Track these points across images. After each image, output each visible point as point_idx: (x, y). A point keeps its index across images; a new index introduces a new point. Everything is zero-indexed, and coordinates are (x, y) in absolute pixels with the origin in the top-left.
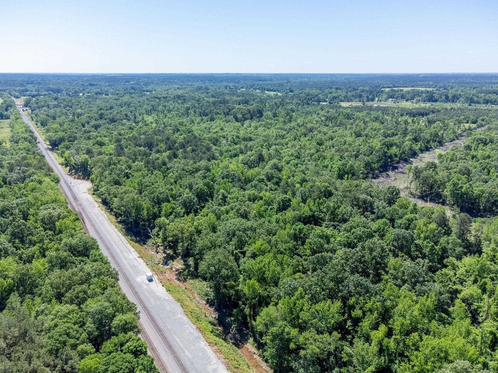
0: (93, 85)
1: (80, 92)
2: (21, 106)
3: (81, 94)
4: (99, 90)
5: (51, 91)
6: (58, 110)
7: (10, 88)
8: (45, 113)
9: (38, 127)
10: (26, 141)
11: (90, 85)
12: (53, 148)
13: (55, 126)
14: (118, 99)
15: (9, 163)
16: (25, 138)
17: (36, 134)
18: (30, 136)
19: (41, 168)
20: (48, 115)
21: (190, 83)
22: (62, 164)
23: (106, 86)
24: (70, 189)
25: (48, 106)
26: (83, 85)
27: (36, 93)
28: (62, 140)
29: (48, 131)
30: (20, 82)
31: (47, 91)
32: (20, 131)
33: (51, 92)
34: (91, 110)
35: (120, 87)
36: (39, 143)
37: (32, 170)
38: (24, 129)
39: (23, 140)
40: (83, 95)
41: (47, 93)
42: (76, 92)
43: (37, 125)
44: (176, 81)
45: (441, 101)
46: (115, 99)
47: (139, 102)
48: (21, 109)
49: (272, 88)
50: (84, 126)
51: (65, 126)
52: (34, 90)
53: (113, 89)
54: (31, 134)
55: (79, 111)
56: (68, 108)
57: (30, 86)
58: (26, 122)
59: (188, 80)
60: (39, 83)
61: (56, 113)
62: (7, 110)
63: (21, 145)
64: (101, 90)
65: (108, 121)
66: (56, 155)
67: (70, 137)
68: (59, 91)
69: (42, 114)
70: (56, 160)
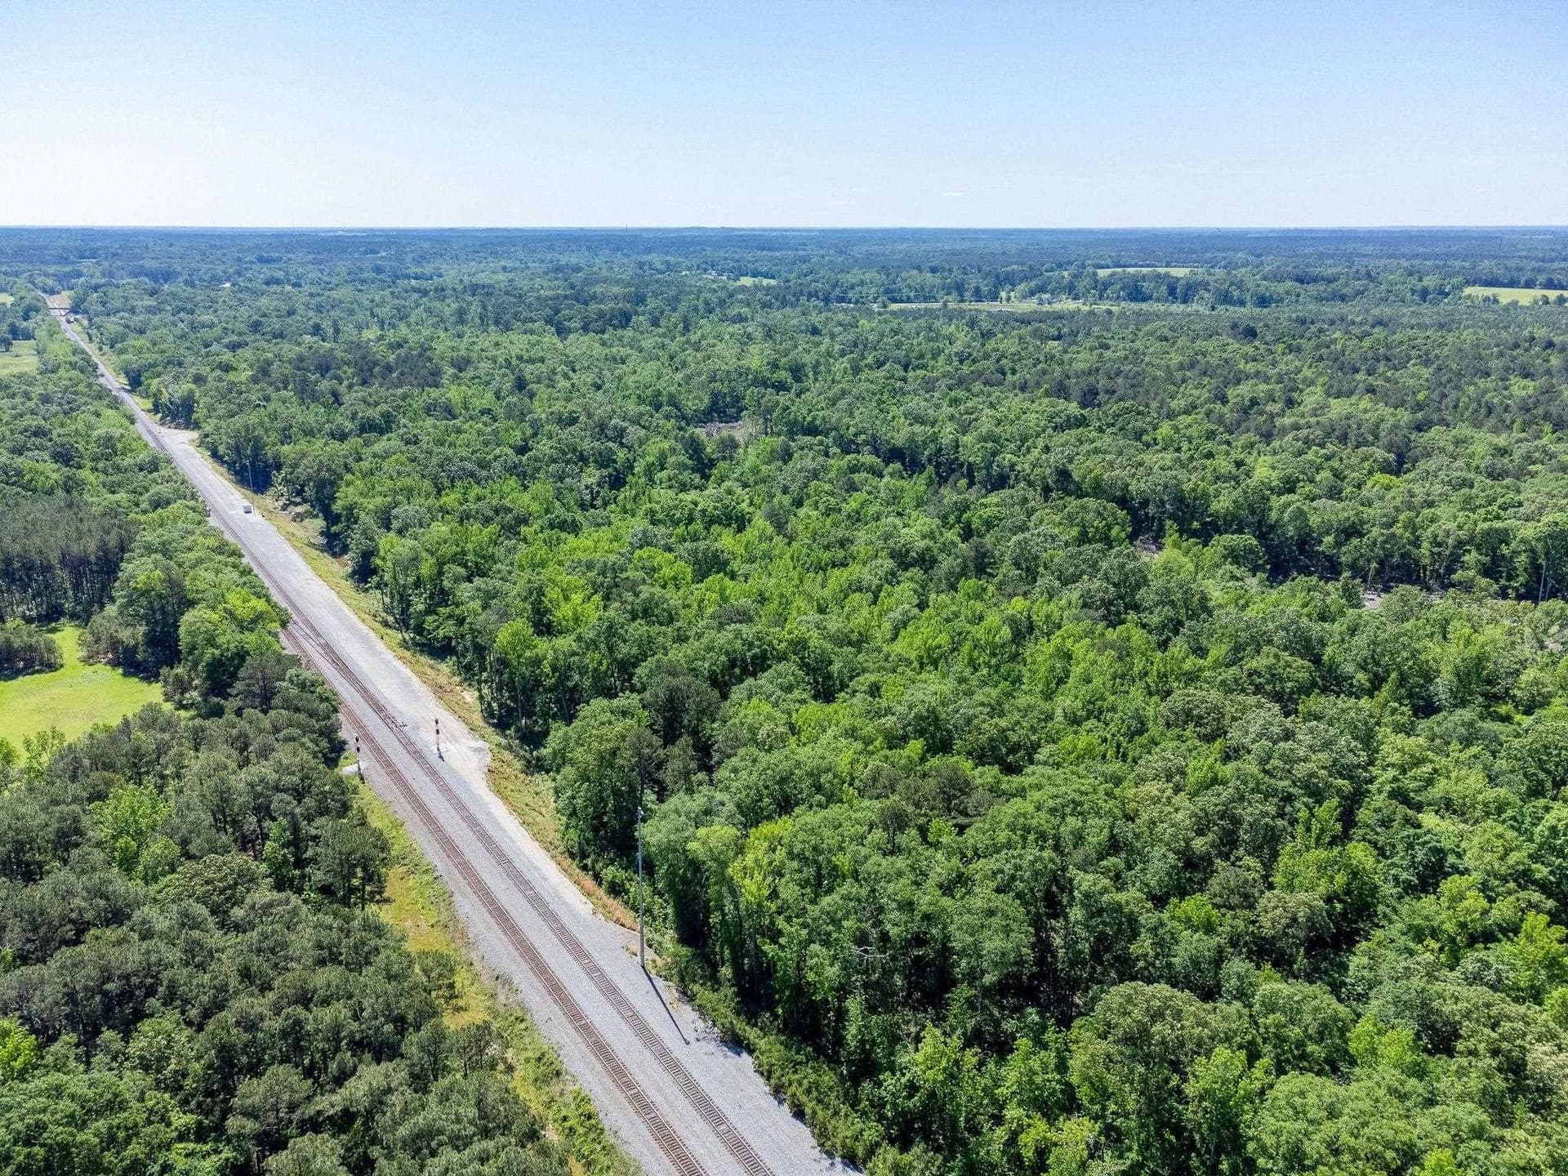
0: (268, 261)
1: (228, 279)
2: (63, 312)
3: (228, 285)
4: (280, 274)
5: (146, 275)
6: (155, 319)
7: (32, 267)
8: (123, 323)
10: (74, 368)
11: (261, 260)
13: (137, 343)
14: (318, 295)
15: (40, 394)
16: (71, 364)
17: (96, 360)
18: (84, 360)
19: (100, 399)
20: (127, 326)
21: (550, 256)
22: (149, 410)
23: (305, 264)
24: (156, 439)
25: (132, 310)
26: (239, 260)
27: (103, 281)
29: (122, 352)
30: (60, 251)
31: (136, 276)
32: (61, 353)
35: (342, 266)
36: (102, 375)
37: (83, 400)
38: (69, 351)
42: (214, 278)
43: (100, 347)
44: (513, 250)
45: (1158, 300)
46: (311, 295)
48: (64, 319)
50: (207, 346)
51: (163, 346)
52: (98, 274)
53: (321, 271)
57: (86, 262)
58: (73, 340)
60: (114, 255)
61: (147, 323)
62: (26, 318)
63: (62, 372)
64: (287, 274)
65: (267, 337)
66: (137, 399)
67: (169, 363)
68: (168, 276)
69: (112, 325)
70: (136, 404)
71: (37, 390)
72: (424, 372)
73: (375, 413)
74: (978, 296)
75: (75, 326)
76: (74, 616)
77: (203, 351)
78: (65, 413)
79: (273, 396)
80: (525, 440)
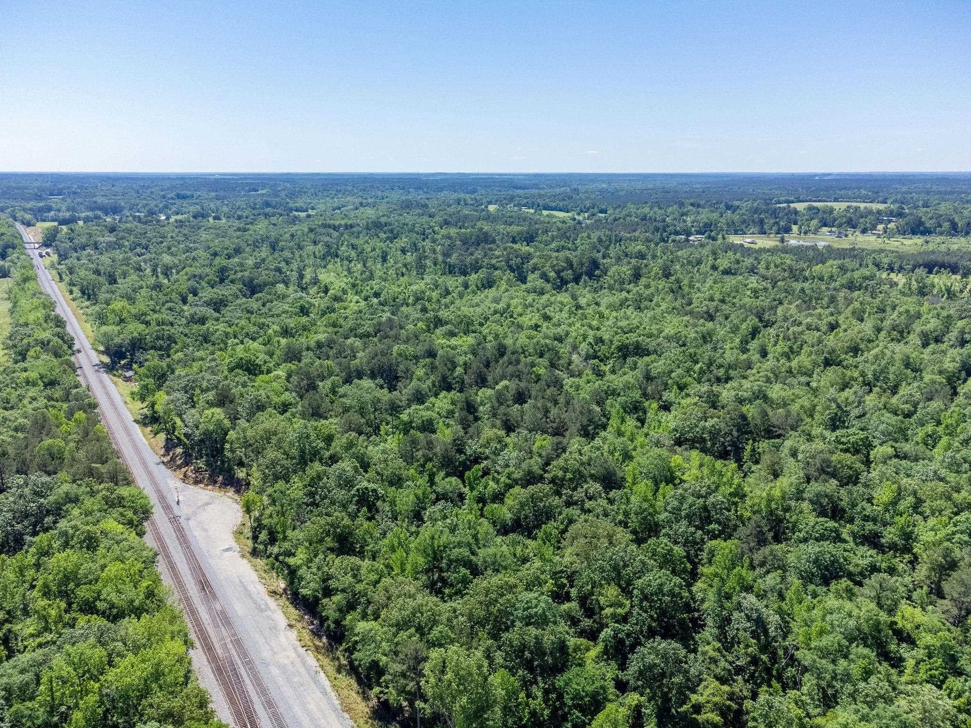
0: (184, 197)
1: (161, 213)
2: (37, 246)
4: (199, 209)
5: (100, 209)
6: (119, 255)
7: (14, 203)
8: (91, 266)
9: (74, 300)
11: (179, 196)
12: (114, 363)
14: (245, 230)
16: (43, 343)
18: (58, 335)
20: (97, 272)
22: (144, 422)
23: (211, 199)
24: (181, 535)
25: (96, 247)
26: (164, 197)
27: (67, 215)
28: (137, 345)
29: (101, 319)
30: (36, 190)
31: (92, 210)
32: (31, 317)
33: (99, 213)
34: (194, 259)
36: (79, 351)
38: (40, 314)
39: (38, 348)
40: (168, 219)
41: (90, 214)
42: (151, 213)
43: (71, 292)
44: (348, 188)
46: (239, 229)
48: (37, 252)
50: (184, 301)
52: (64, 208)
54: (58, 329)
55: (167, 259)
56: (138, 250)
57: (55, 199)
58: (47, 290)
59: (371, 187)
60: (75, 193)
64: (204, 209)
75: (46, 260)
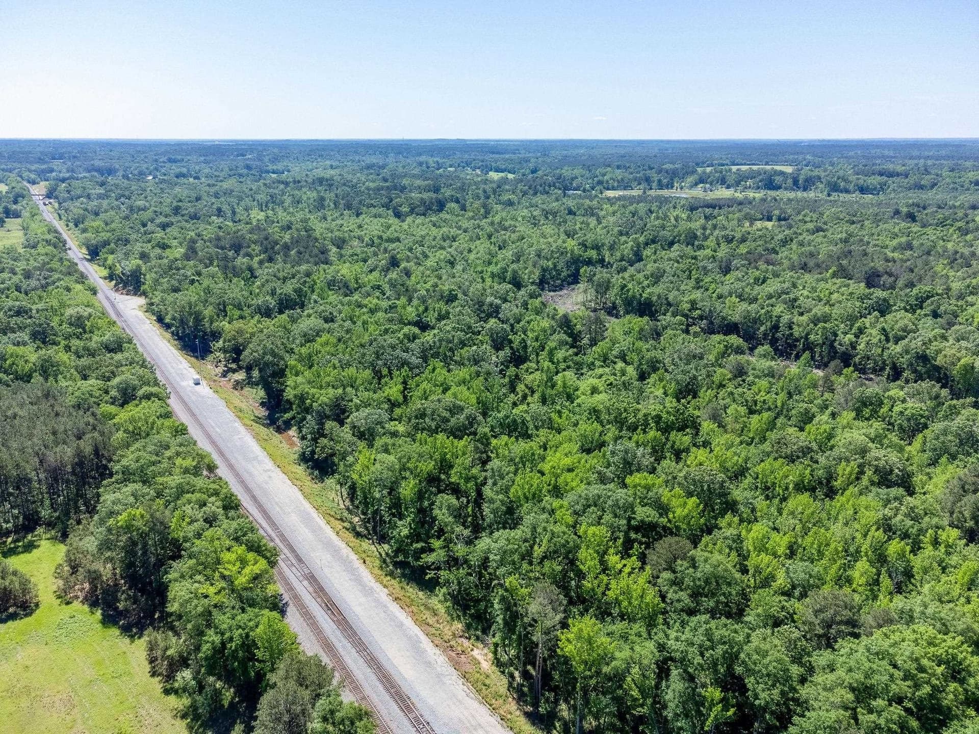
0: (175, 161)
1: (150, 174)
2: (41, 198)
3: (150, 178)
4: (184, 170)
5: (96, 171)
6: (105, 203)
7: (20, 166)
8: (83, 207)
9: (69, 228)
10: (49, 245)
11: (170, 160)
12: (92, 258)
13: (95, 224)
14: (214, 185)
15: (24, 270)
16: (47, 241)
17: (65, 236)
18: (56, 237)
19: (70, 274)
20: (86, 210)
21: (357, 158)
22: (105, 278)
23: (199, 163)
24: (113, 306)
25: (88, 197)
26: (156, 161)
27: (67, 175)
28: (105, 244)
29: (84, 231)
30: (39, 155)
31: (89, 171)
32: (39, 231)
33: (96, 174)
34: (161, 203)
35: (225, 165)
36: (70, 249)
37: (56, 276)
38: (45, 229)
39: (44, 243)
40: (154, 178)
41: (87, 175)
42: (141, 173)
43: (67, 226)
44: (332, 153)
46: (209, 185)
47: (251, 190)
48: (41, 202)
49: (504, 167)
50: (144, 225)
51: (113, 226)
52: (64, 170)
53: (211, 168)
54: (56, 235)
55: (140, 203)
56: (122, 199)
57: (56, 162)
58: (48, 219)
59: (356, 152)
60: (74, 157)
61: (100, 206)
62: (15, 202)
63: (41, 249)
64: (188, 170)
65: (185, 218)
66: (96, 267)
67: (119, 240)
68: (111, 172)
69: (76, 208)
70: (95, 273)
71: (21, 266)
72: (316, 251)
73: (289, 288)
74: (661, 186)
75: (49, 207)
76: (50, 525)
77: (142, 230)
78: (42, 287)
79: (204, 271)
80: (418, 316)
